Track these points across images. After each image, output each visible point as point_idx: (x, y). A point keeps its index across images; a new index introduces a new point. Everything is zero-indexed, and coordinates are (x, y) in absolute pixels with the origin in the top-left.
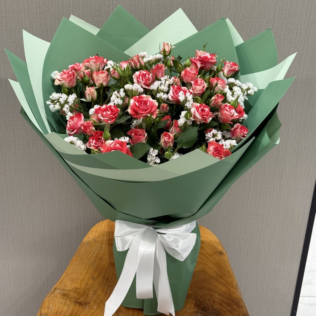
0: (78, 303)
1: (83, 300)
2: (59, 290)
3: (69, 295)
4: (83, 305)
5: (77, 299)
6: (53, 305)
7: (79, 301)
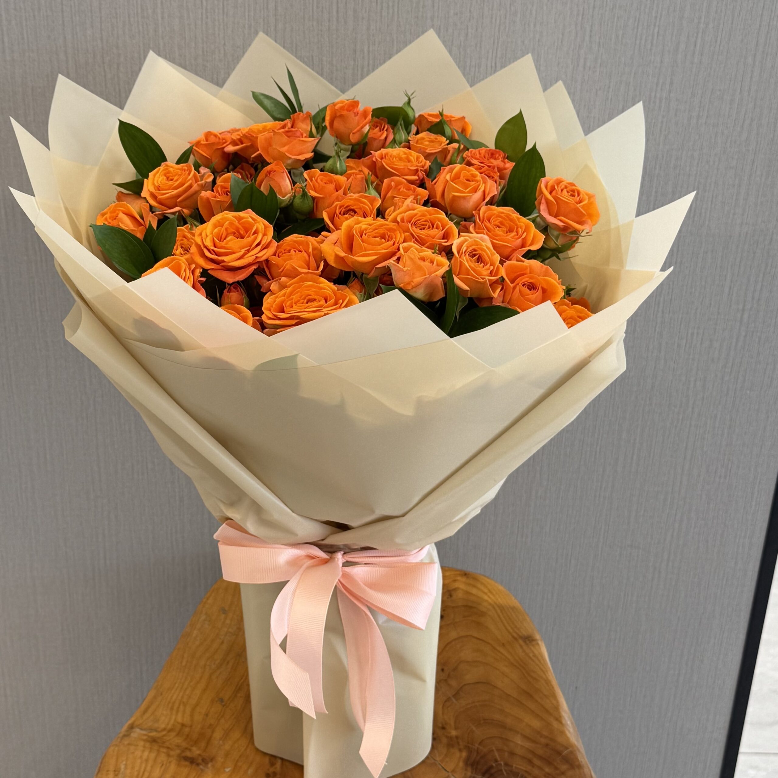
1: (198, 752)
2: (141, 729)
3: (164, 742)
4: (198, 764)
5: (183, 751)
6: (126, 765)
7: (188, 754)
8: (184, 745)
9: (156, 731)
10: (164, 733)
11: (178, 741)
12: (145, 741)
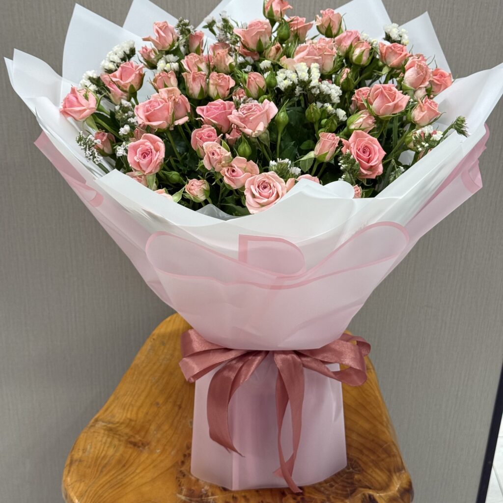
0: (131, 443)
1: (139, 438)
2: (103, 422)
3: (118, 431)
4: (139, 447)
5: (129, 438)
6: (91, 446)
7: (133, 440)
8: (131, 433)
9: (112, 423)
10: (118, 425)
11: (127, 430)
12: (105, 430)
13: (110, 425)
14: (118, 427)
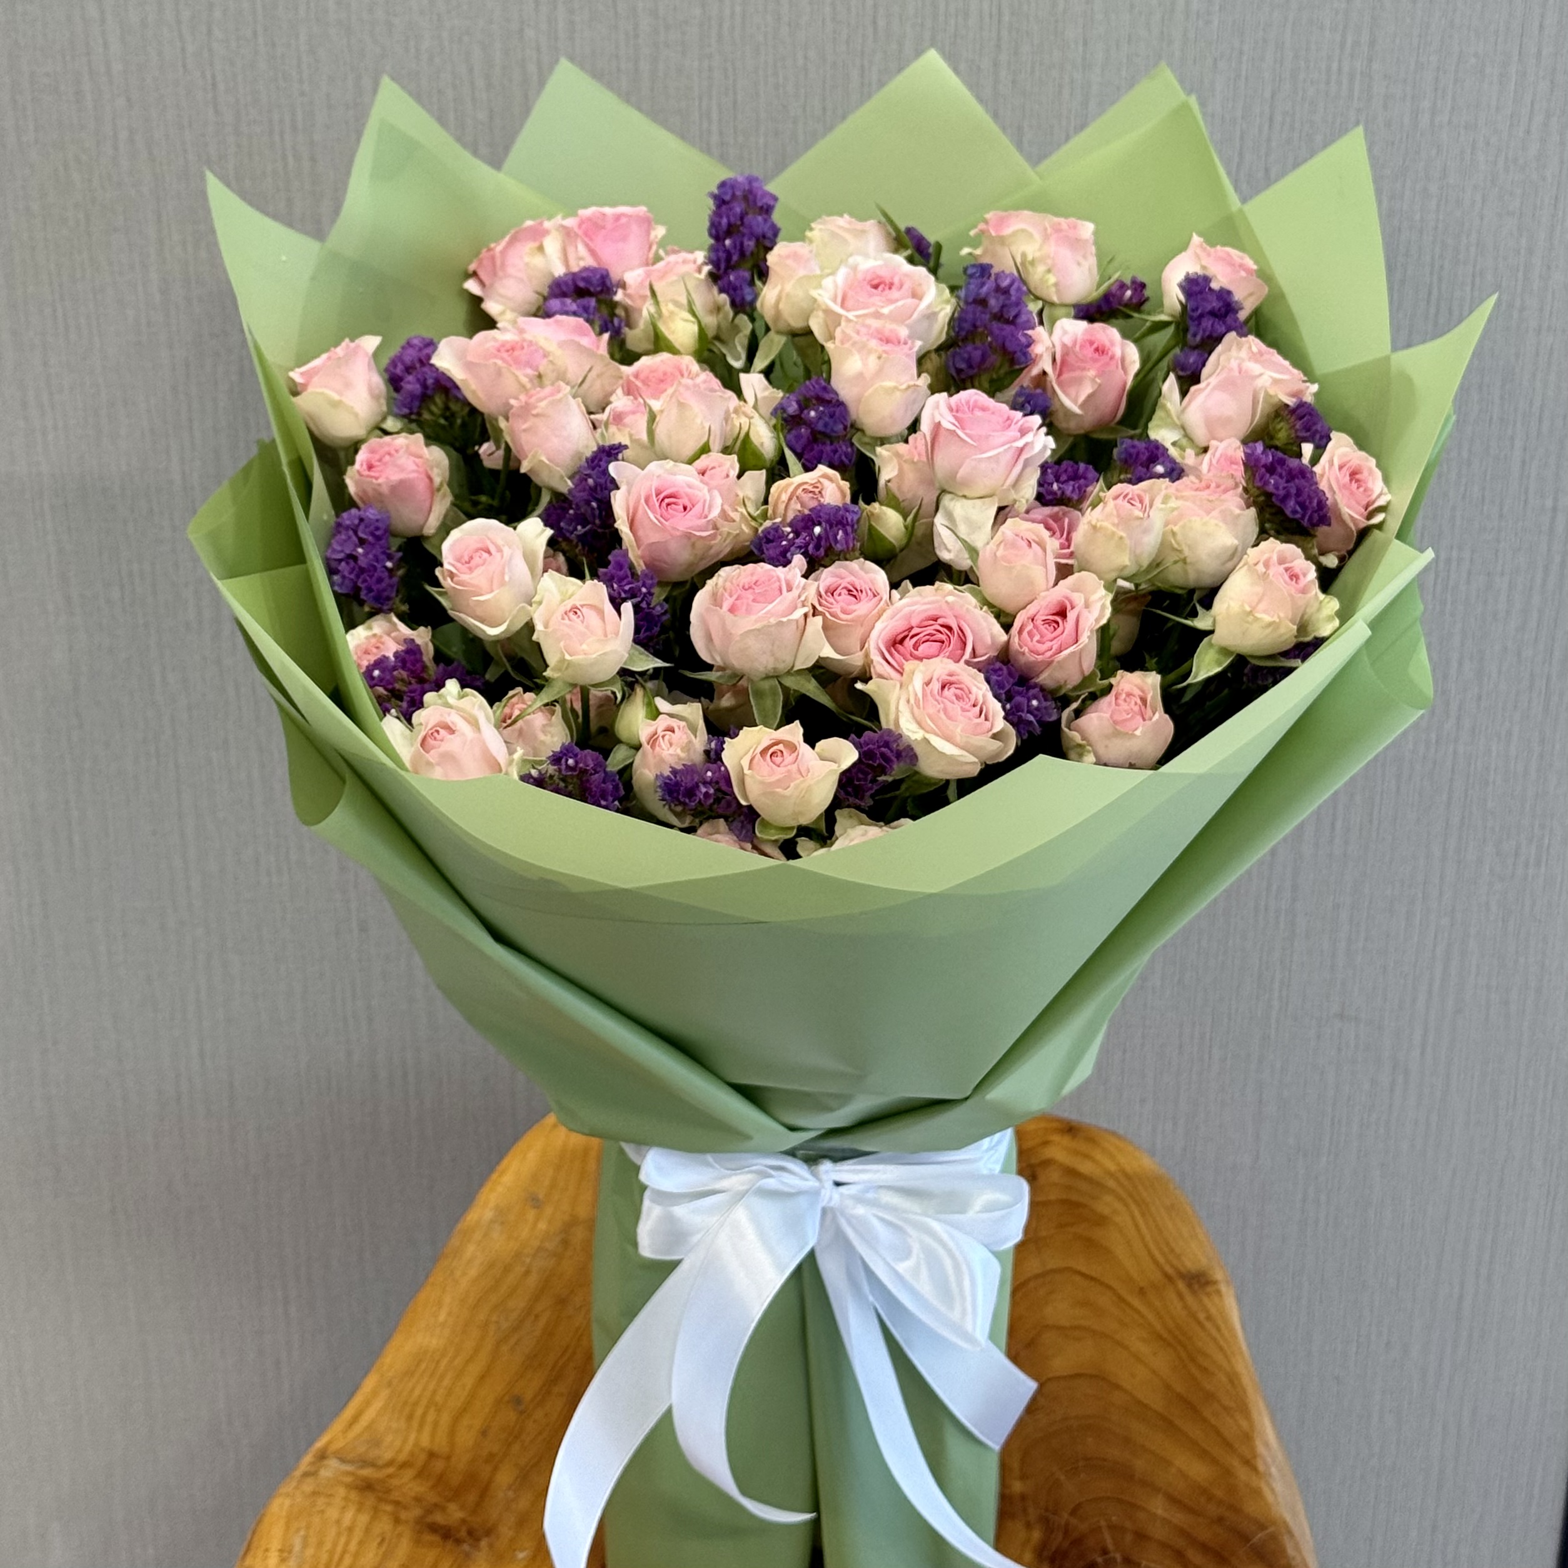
0: (434, 1528)
1: (460, 1515)
2: (343, 1460)
3: (388, 1491)
4: (458, 1541)
5: (429, 1511)
6: (305, 1539)
7: (439, 1518)
8: (432, 1498)
9: (373, 1464)
10: (391, 1470)
11: (418, 1488)
12: (348, 1486)
13: (367, 1472)
14: (390, 1476)
